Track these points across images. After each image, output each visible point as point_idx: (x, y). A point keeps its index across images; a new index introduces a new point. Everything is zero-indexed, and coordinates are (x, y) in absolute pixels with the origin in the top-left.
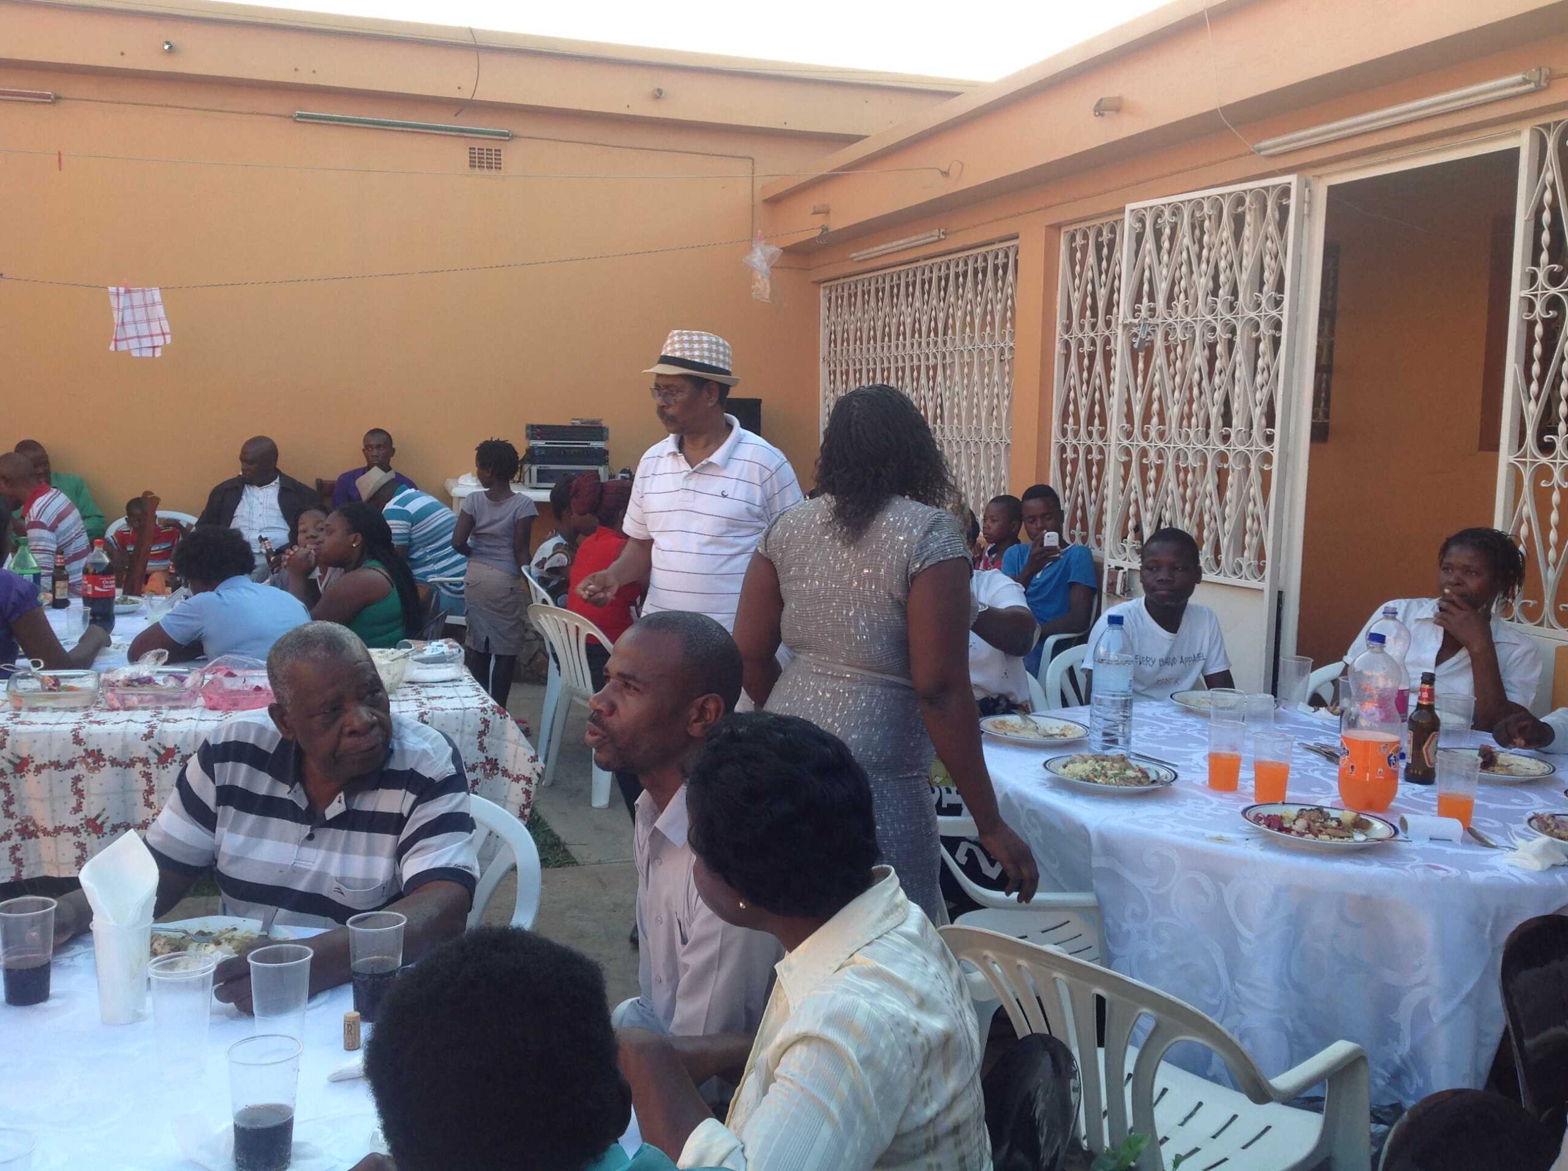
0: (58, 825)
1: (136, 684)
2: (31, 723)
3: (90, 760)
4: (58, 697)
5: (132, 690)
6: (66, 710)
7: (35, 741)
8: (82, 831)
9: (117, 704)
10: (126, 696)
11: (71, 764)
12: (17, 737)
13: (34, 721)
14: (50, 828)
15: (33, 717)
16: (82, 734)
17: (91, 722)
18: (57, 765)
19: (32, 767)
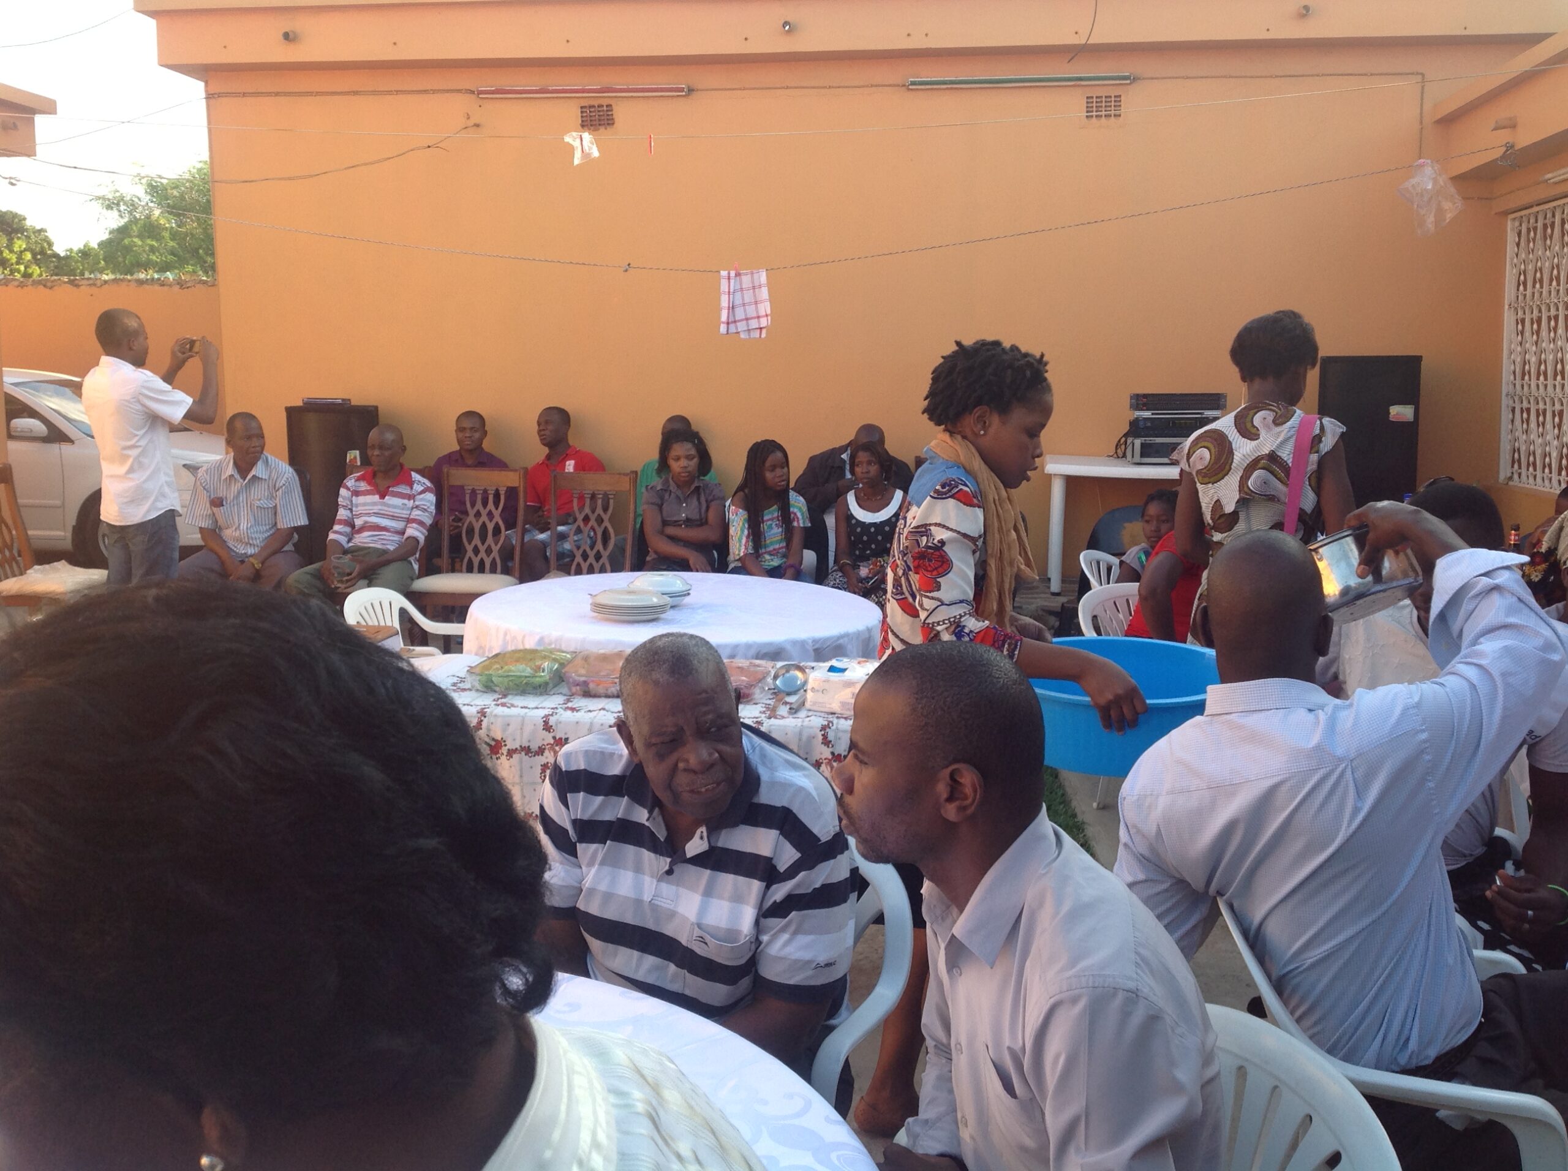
6: (555, 694)
7: (508, 725)
9: (598, 691)
11: (541, 751)
12: (492, 720)
15: (519, 700)
16: (552, 721)
18: (527, 750)
19: (504, 750)
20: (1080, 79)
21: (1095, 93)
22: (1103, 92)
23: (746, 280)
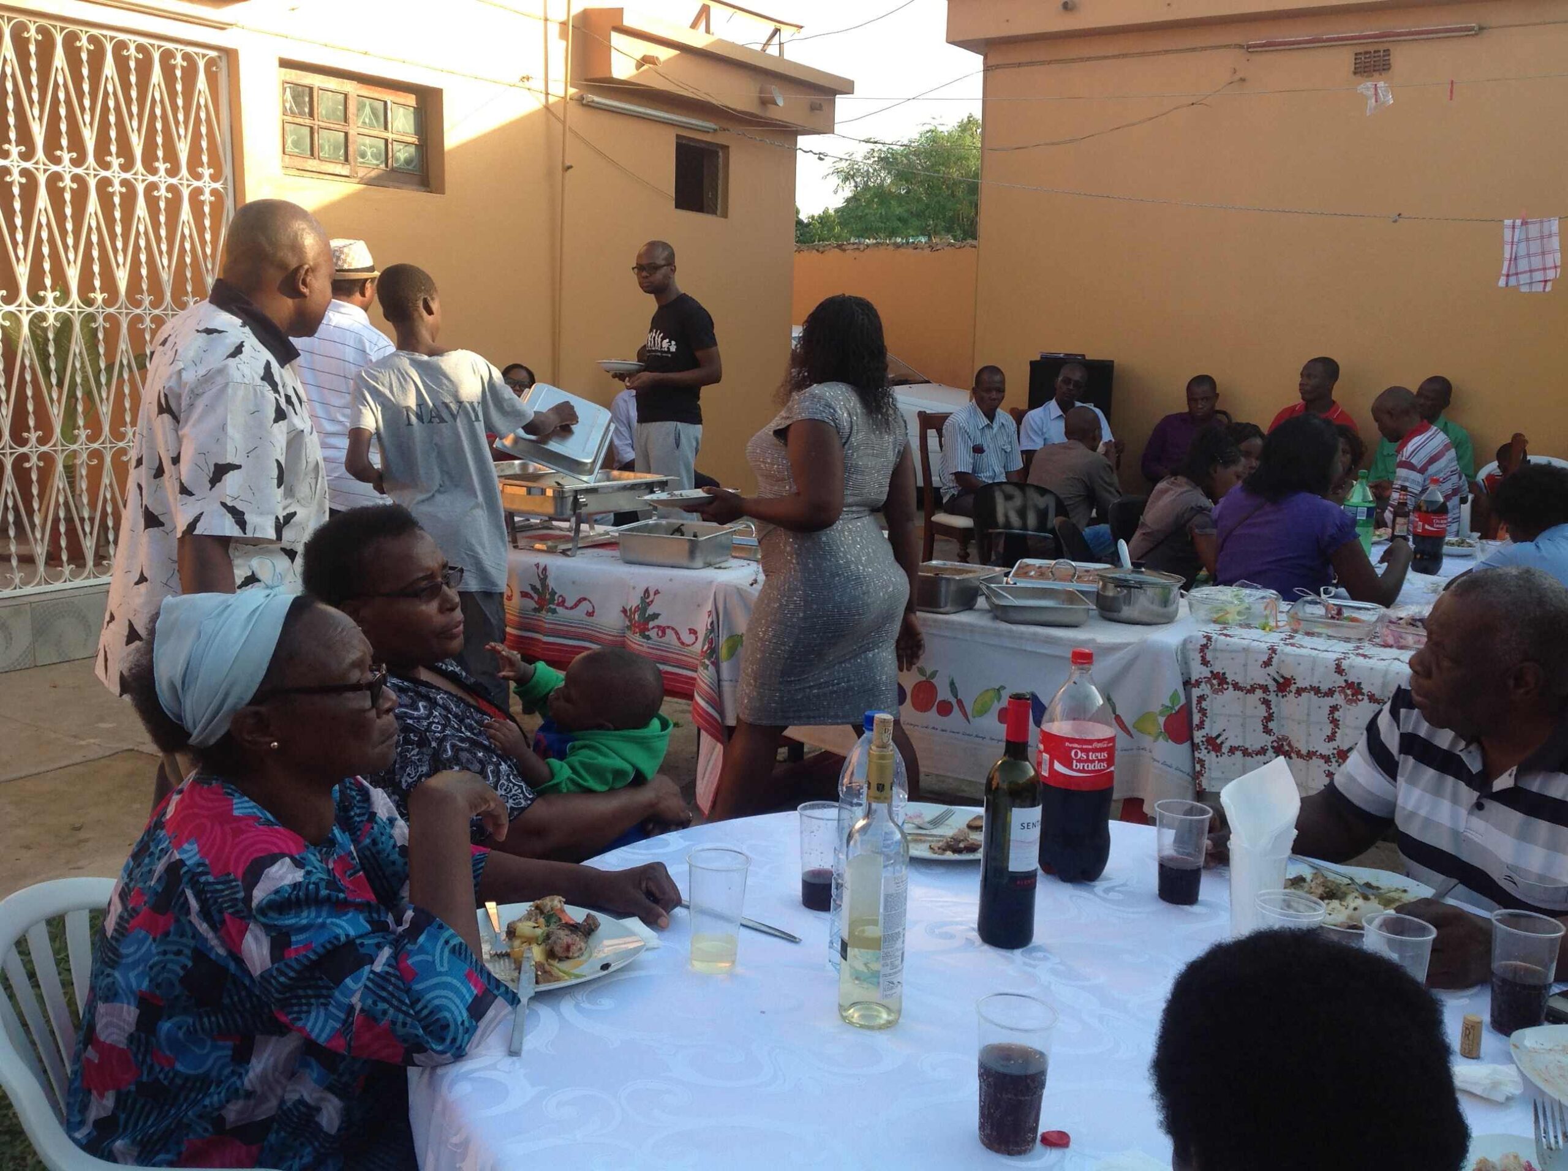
0: (1311, 749)
2: (1302, 646)
3: (1349, 692)
4: (1336, 626)
5: (1412, 629)
6: (1340, 639)
7: (1301, 664)
8: (1333, 760)
9: (1391, 640)
10: (1404, 635)
11: (1330, 693)
12: (1283, 657)
13: (1305, 645)
14: (1304, 752)
15: (1307, 641)
16: (1345, 664)
17: (1358, 654)
18: (1317, 691)
19: (1293, 688)
23: (1534, 230)
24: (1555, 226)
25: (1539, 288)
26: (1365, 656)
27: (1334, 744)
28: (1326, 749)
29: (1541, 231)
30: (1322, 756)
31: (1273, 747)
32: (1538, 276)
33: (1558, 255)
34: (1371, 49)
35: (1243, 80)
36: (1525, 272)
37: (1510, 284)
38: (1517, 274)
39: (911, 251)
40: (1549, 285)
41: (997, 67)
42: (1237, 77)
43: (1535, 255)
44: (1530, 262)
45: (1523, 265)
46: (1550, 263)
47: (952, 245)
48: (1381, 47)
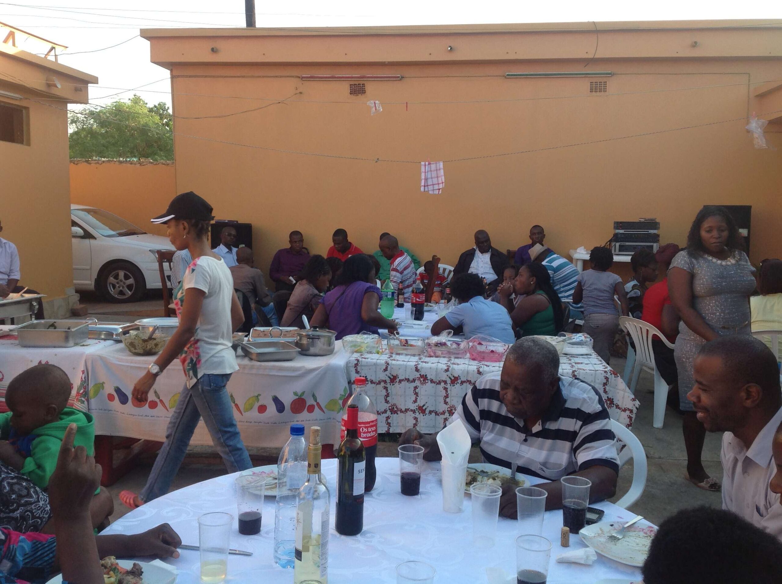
0: (407, 408)
1: (439, 345)
2: (398, 360)
3: (422, 379)
4: (406, 349)
5: (437, 348)
6: (411, 355)
7: (399, 369)
8: (417, 412)
9: (432, 354)
10: (436, 351)
11: (414, 381)
12: (392, 367)
13: (399, 359)
14: (403, 410)
15: (398, 357)
16: (419, 367)
17: (422, 362)
18: (408, 380)
19: (398, 380)
20: (587, 74)
21: (594, 80)
22: (598, 80)
23: (433, 167)
24: (441, 165)
25: (436, 192)
26: (425, 362)
27: (417, 404)
28: (413, 407)
29: (436, 167)
30: (411, 410)
31: (389, 409)
32: (436, 187)
33: (443, 177)
34: (357, 83)
35: (301, 93)
36: (431, 185)
37: (426, 190)
38: (427, 186)
39: (129, 165)
40: (441, 190)
41: (178, 76)
42: (298, 92)
43: (435, 178)
44: (432, 181)
45: (430, 182)
46: (440, 182)
47: (151, 163)
48: (361, 83)
